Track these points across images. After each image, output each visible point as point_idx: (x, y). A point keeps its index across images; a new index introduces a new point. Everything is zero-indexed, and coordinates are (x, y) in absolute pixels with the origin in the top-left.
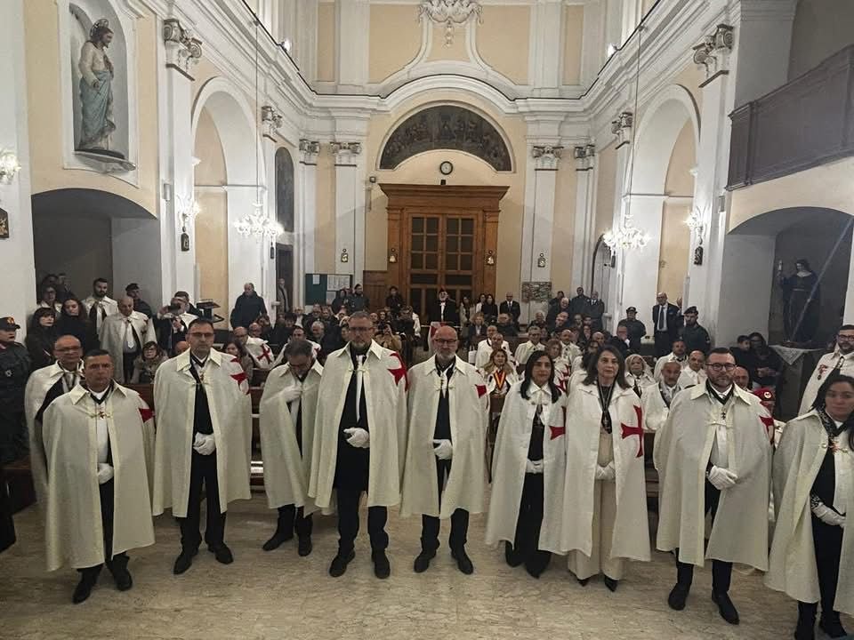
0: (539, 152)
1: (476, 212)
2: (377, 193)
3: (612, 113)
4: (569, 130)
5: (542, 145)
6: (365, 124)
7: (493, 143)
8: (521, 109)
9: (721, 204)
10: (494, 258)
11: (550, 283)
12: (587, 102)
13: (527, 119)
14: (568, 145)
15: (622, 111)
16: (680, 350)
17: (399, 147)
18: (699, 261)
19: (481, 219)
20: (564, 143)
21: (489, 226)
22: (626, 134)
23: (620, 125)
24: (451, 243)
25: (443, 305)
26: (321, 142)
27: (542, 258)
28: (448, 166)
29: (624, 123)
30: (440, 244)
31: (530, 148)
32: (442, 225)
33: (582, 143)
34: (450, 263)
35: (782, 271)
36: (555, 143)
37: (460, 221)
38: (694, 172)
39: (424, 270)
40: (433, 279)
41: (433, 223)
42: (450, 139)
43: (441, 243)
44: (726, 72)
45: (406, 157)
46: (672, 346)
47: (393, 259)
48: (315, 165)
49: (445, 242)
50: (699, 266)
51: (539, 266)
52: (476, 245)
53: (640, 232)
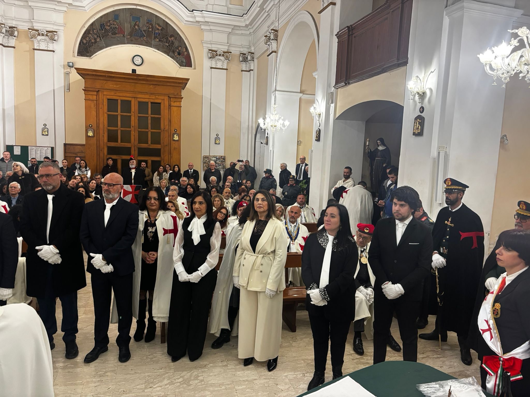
0: (213, 54)
1: (162, 98)
2: (75, 77)
3: (264, 30)
4: (235, 40)
5: (215, 49)
6: (62, 15)
7: (176, 44)
8: (198, 19)
9: (331, 99)
10: (179, 136)
11: (225, 157)
12: (247, 19)
13: (203, 27)
14: (235, 51)
15: (271, 28)
16: (302, 201)
17: (95, 39)
18: (318, 139)
19: (167, 103)
20: (232, 49)
21: (174, 109)
22: (274, 45)
23: (269, 39)
24: (142, 122)
25: (133, 171)
26: (20, 27)
27: (217, 138)
28: (139, 59)
29: (272, 37)
30: (133, 123)
31: (206, 50)
32: (134, 107)
33: (245, 51)
34: (142, 138)
35: (368, 146)
36: (225, 48)
37: (150, 104)
38: (315, 75)
39: (119, 144)
40: (127, 151)
41: (126, 105)
42: (140, 37)
43: (134, 121)
44: (334, 4)
45: (101, 48)
46: (296, 198)
47: (90, 134)
48: (14, 47)
49: (137, 121)
50: (318, 143)
51: (216, 143)
52: (164, 124)
53: (282, 118)
